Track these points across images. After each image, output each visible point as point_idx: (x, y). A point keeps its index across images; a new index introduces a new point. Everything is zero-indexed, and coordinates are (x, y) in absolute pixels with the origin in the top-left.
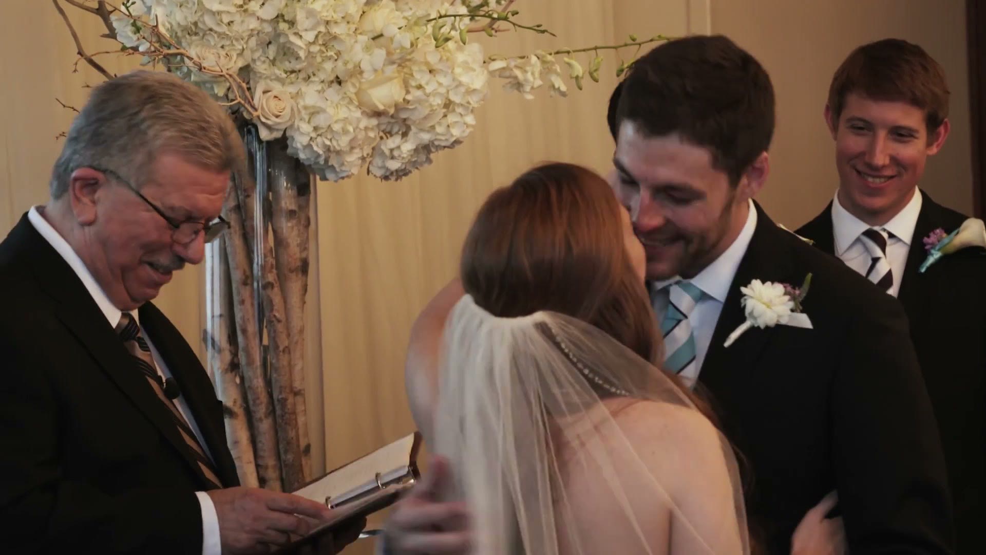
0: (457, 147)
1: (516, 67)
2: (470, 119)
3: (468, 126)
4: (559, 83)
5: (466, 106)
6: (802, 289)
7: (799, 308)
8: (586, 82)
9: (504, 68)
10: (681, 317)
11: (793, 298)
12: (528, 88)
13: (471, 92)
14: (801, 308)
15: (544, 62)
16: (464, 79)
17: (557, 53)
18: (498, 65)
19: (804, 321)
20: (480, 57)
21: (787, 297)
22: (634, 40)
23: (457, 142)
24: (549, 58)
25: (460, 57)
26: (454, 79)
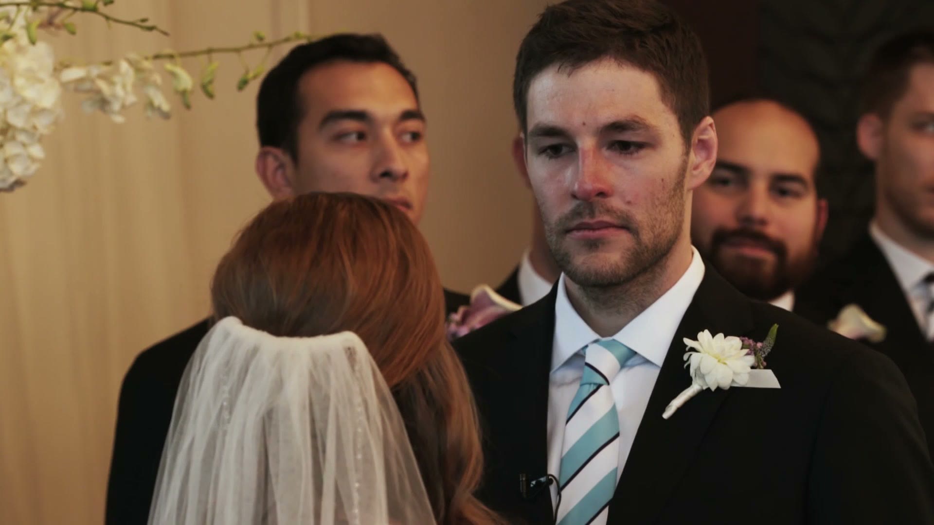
0: (19, 191)
1: (102, 77)
2: (36, 151)
3: (33, 160)
4: (160, 100)
5: (32, 131)
6: (765, 342)
7: (762, 364)
8: (199, 100)
9: (81, 80)
10: (600, 380)
11: (754, 352)
12: (116, 106)
13: (37, 111)
14: (765, 364)
15: (138, 70)
16: (29, 93)
17: (157, 57)
18: (73, 74)
19: (769, 380)
20: (49, 63)
21: (746, 351)
22: (261, 39)
23: (19, 183)
24: (147, 64)
25: (22, 63)
26: (15, 94)
